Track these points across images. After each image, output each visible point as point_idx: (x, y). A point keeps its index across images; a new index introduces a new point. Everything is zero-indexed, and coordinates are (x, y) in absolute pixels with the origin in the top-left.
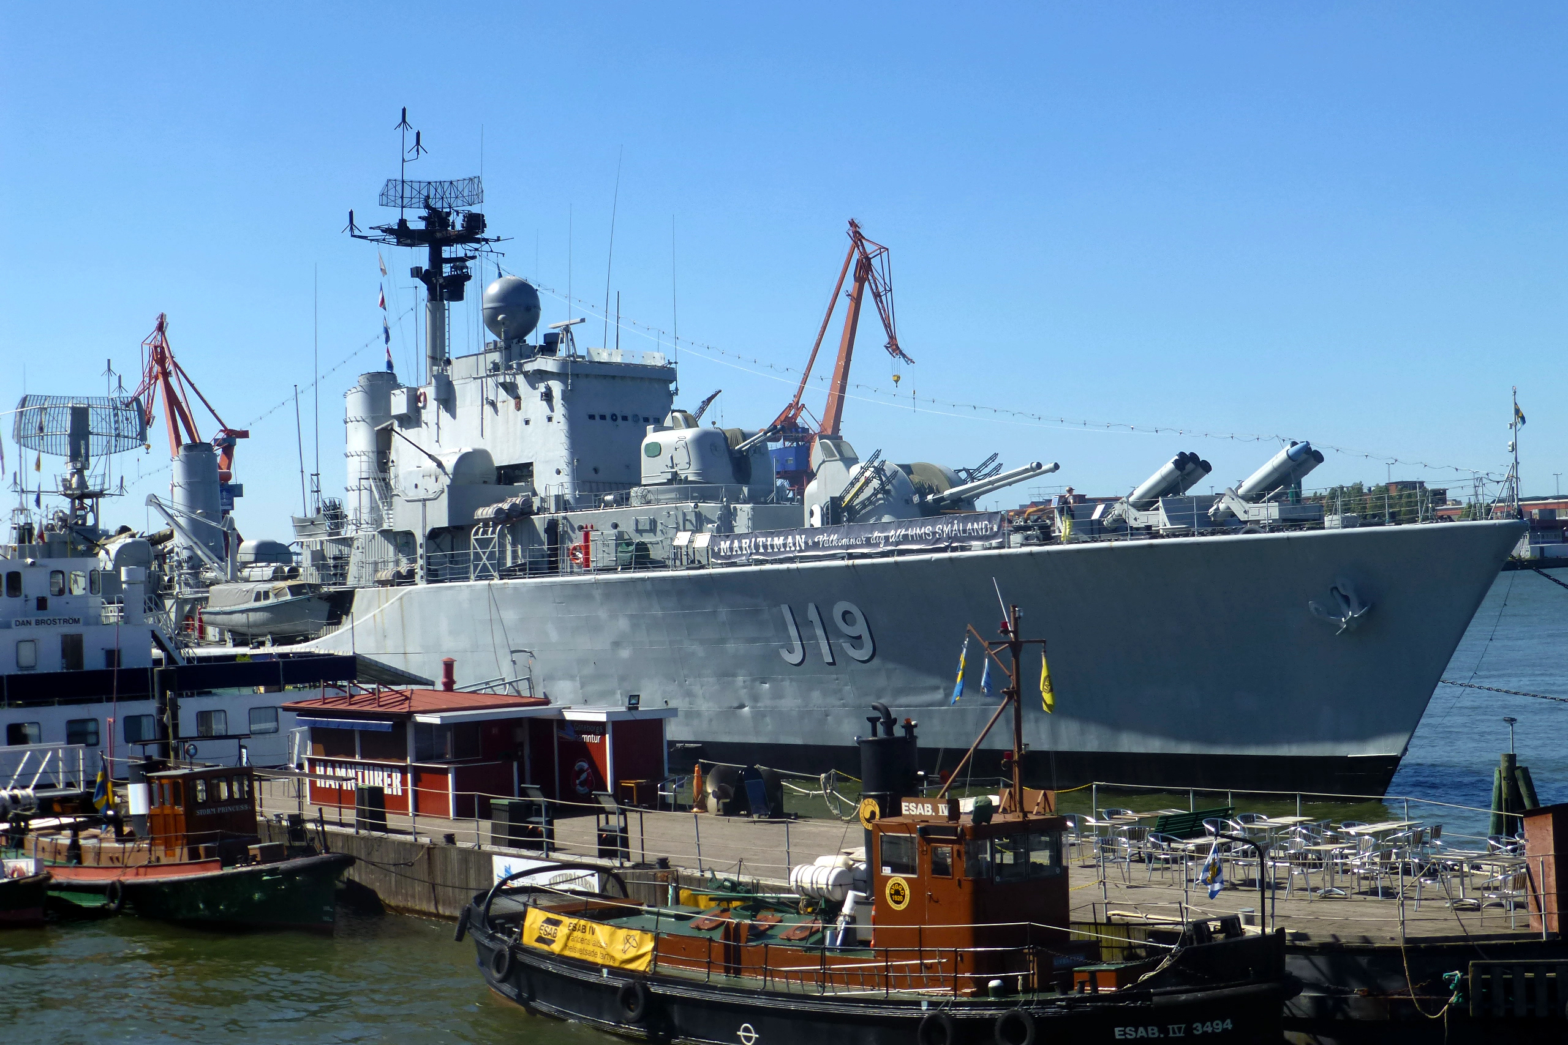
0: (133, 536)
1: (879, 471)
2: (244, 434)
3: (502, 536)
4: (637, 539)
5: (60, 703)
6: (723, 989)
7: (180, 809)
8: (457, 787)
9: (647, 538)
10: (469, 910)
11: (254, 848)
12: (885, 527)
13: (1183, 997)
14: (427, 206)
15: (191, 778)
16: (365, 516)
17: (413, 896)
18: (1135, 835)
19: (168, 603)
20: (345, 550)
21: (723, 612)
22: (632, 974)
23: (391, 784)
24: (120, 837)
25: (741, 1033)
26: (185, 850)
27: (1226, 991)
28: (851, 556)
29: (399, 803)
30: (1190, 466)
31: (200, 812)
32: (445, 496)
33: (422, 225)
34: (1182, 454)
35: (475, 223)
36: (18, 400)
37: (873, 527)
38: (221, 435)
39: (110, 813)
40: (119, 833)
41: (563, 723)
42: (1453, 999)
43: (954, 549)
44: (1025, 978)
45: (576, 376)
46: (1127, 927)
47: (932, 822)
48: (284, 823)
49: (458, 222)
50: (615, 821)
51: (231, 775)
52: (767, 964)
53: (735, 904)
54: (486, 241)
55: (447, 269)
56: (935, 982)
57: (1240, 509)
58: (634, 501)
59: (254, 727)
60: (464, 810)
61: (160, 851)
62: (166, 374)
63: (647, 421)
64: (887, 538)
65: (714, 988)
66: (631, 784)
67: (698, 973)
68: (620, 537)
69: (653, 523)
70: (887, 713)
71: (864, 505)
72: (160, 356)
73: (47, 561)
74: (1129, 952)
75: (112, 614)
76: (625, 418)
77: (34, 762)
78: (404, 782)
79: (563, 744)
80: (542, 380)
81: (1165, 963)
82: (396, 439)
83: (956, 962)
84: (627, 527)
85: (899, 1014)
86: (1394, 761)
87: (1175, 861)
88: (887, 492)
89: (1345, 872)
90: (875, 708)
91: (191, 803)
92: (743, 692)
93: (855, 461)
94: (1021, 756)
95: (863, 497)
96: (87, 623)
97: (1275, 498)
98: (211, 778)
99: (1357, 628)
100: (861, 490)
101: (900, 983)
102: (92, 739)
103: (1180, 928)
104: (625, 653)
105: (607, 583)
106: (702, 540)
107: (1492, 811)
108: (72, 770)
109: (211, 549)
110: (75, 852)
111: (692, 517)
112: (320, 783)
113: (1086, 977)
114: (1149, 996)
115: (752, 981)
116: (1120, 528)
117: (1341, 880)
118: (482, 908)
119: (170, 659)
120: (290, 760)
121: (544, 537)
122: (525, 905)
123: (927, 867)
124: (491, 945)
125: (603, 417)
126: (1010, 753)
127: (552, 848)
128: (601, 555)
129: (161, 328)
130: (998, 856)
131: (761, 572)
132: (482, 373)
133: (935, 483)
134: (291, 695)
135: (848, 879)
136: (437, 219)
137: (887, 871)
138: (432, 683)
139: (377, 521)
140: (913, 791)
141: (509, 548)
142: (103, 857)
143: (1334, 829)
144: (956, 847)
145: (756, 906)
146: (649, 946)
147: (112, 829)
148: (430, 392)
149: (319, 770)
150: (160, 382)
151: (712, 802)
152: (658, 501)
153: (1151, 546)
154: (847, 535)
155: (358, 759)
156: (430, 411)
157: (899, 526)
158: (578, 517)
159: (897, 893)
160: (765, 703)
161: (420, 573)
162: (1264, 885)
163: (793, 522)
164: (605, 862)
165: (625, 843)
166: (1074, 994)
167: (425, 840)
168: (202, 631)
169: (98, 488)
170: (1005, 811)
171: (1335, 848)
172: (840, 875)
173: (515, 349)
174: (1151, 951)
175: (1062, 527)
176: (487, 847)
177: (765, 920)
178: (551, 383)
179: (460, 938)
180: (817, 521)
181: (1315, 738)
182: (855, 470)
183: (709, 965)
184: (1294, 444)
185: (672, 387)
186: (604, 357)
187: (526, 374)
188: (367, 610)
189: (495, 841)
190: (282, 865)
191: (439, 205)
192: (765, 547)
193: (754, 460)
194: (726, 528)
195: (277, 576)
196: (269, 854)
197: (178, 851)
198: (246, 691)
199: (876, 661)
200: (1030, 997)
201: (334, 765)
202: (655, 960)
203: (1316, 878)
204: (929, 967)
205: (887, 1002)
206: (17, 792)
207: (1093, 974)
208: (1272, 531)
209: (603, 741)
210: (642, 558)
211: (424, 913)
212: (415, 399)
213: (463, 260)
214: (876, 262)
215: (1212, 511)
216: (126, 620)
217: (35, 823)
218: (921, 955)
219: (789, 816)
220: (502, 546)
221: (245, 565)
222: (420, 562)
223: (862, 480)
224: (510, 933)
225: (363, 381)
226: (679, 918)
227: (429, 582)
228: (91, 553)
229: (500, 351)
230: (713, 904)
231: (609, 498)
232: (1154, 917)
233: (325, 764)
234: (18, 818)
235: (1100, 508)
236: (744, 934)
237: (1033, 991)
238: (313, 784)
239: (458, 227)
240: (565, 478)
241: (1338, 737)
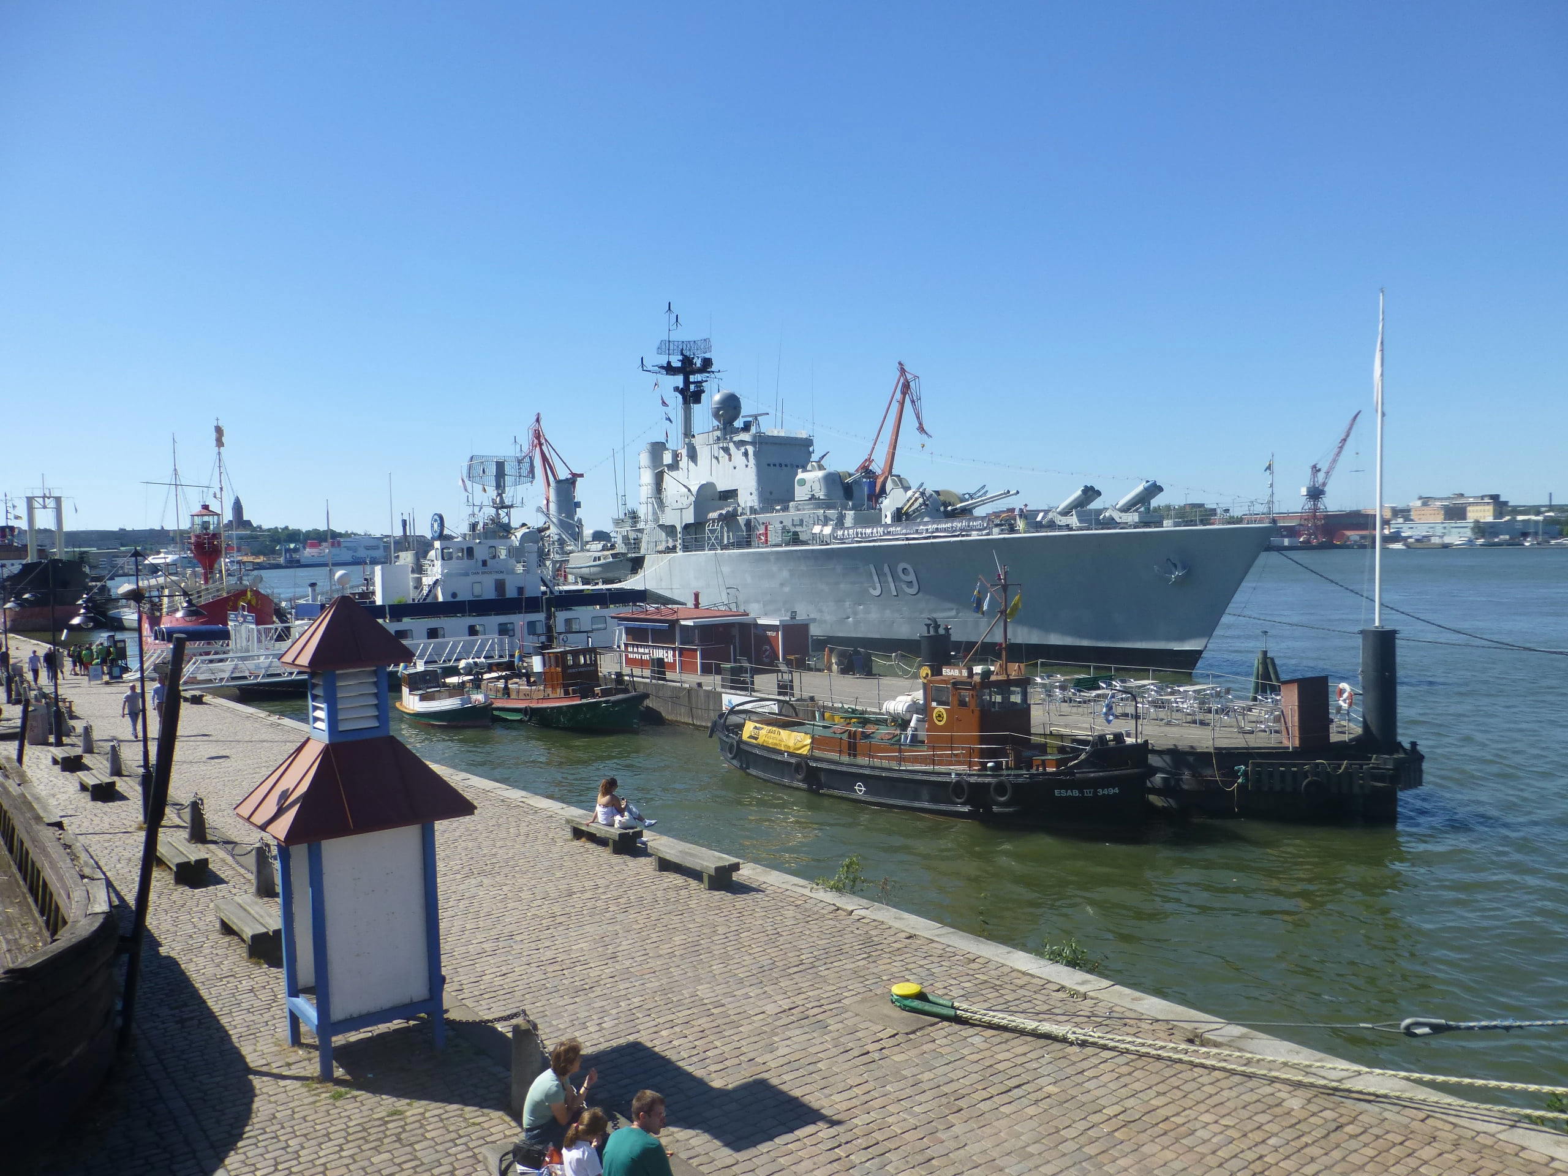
0: (529, 528)
1: (923, 494)
2: (581, 476)
3: (722, 527)
4: (793, 529)
5: (495, 615)
6: (846, 765)
7: (559, 669)
8: (702, 658)
9: (798, 529)
10: (715, 722)
11: (597, 690)
12: (926, 524)
13: (1092, 775)
14: (682, 354)
15: (565, 653)
16: (650, 517)
17: (680, 715)
18: (1063, 688)
19: (548, 563)
20: (640, 535)
21: (839, 569)
22: (800, 756)
23: (668, 656)
24: (529, 683)
25: (856, 788)
26: (562, 691)
27: (1116, 773)
28: (907, 539)
29: (672, 666)
30: (1090, 493)
31: (570, 671)
32: (692, 506)
33: (679, 364)
34: (1086, 487)
35: (707, 363)
36: (468, 458)
37: (919, 524)
38: (570, 476)
39: (524, 671)
40: (528, 681)
41: (756, 625)
42: (1240, 781)
43: (963, 536)
44: (1007, 762)
45: (761, 443)
46: (1061, 737)
47: (959, 679)
48: (613, 676)
49: (698, 363)
50: (787, 677)
51: (586, 651)
52: (870, 753)
53: (854, 720)
54: (713, 372)
55: (692, 387)
56: (959, 763)
57: (1117, 516)
58: (791, 509)
59: (594, 627)
60: (706, 670)
61: (549, 691)
62: (541, 445)
63: (798, 467)
64: (927, 530)
65: (843, 764)
66: (792, 657)
67: (834, 756)
68: (784, 528)
69: (802, 521)
70: (935, 621)
71: (914, 511)
72: (538, 435)
73: (486, 541)
74: (1062, 750)
75: (520, 569)
76: (786, 466)
77: (483, 645)
78: (674, 656)
79: (756, 636)
80: (743, 446)
81: (1083, 757)
82: (666, 476)
83: (971, 752)
84: (788, 523)
85: (939, 779)
86: (1200, 652)
87: (1085, 702)
88: (927, 505)
89: (1177, 711)
90: (929, 619)
91: (565, 667)
92: (849, 610)
93: (909, 488)
94: (1007, 645)
95: (913, 508)
96: (507, 574)
97: (1136, 511)
98: (576, 654)
99: (1180, 581)
100: (913, 504)
101: (941, 763)
102: (511, 633)
103: (1090, 738)
104: (787, 589)
105: (777, 553)
106: (827, 530)
107: (1253, 679)
108: (502, 649)
109: (570, 534)
110: (506, 691)
111: (822, 518)
112: (631, 656)
113: (1040, 762)
114: (1074, 774)
115: (862, 760)
116: (1052, 525)
117: (1175, 715)
118: (722, 721)
119: (551, 592)
120: (614, 644)
121: (744, 528)
122: (745, 719)
123: (956, 703)
124: (727, 740)
125: (775, 465)
126: (1001, 644)
127: (753, 690)
128: (773, 538)
129: (538, 420)
130: (993, 697)
131: (859, 547)
132: (711, 442)
133: (952, 501)
134: (613, 610)
135: (914, 708)
136: (687, 361)
137: (934, 704)
138: (685, 604)
139: (656, 520)
140: (949, 662)
141: (725, 533)
142: (521, 694)
143: (1172, 688)
144: (971, 692)
145: (865, 722)
146: (809, 741)
147: (525, 679)
148: (684, 452)
149: (630, 649)
150: (538, 448)
151: (835, 667)
152: (804, 510)
153: (1069, 535)
154: (906, 528)
155: (650, 644)
156: (684, 462)
157: (934, 523)
158: (762, 517)
159: (939, 716)
160: (861, 616)
161: (679, 547)
162: (1137, 717)
163: (876, 521)
164: (781, 698)
165: (792, 688)
166: (1033, 771)
167: (687, 686)
168: (565, 577)
169: (510, 504)
170: (997, 674)
171: (1172, 698)
172: (909, 706)
173: (728, 429)
174: (1074, 750)
175: (1020, 524)
176: (719, 689)
177: (870, 729)
178: (747, 447)
179: (711, 736)
180: (889, 520)
181: (1154, 638)
182: (910, 493)
183: (840, 752)
184: (1147, 482)
185: (811, 449)
186: (775, 434)
187: (734, 443)
188: (652, 566)
189: (723, 686)
190: (612, 698)
191: (688, 354)
192: (862, 534)
193: (855, 488)
194: (840, 523)
195: (604, 548)
196: (605, 693)
197: (558, 691)
198: (590, 608)
199: (920, 595)
200: (1009, 772)
201: (637, 646)
202: (812, 749)
203: (1162, 714)
204: (955, 755)
205: (933, 773)
206: (476, 660)
207: (1043, 761)
208: (1135, 528)
209: (778, 634)
210: (795, 539)
211: (686, 724)
212: (676, 456)
213: (700, 382)
214: (912, 384)
215: (1101, 517)
216: (527, 571)
217: (486, 676)
218: (952, 749)
219: (875, 675)
220: (722, 533)
221: (587, 543)
222: (679, 541)
223: (913, 499)
224: (737, 733)
225: (648, 446)
226: (824, 727)
227: (684, 551)
228: (507, 537)
229: (721, 430)
230: (842, 720)
231: (778, 508)
232: (1076, 732)
233: (633, 646)
234: (478, 673)
235: (1041, 515)
236: (858, 736)
237: (1011, 769)
238: (626, 656)
239: (698, 365)
240: (755, 497)
241: (1168, 639)
